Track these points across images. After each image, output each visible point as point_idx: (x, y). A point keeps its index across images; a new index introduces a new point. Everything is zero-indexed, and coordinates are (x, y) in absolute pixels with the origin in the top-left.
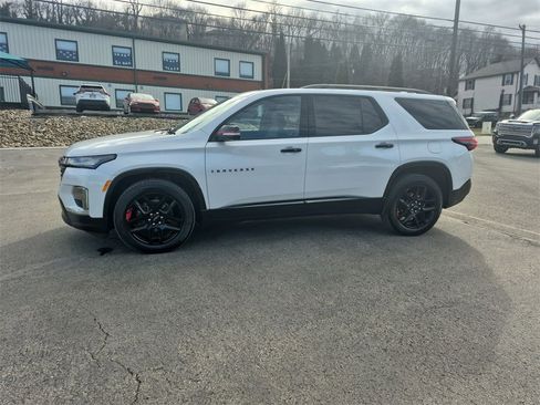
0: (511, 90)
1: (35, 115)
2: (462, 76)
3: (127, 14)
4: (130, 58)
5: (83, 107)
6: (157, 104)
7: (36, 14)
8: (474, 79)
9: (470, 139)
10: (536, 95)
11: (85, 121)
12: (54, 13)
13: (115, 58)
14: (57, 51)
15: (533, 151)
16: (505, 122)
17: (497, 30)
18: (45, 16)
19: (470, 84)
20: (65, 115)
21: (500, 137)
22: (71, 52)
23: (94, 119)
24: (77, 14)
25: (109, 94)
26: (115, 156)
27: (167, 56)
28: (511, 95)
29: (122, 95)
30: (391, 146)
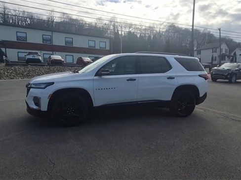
0: (216, 55)
1: (6, 65)
2: (195, 49)
3: (49, 21)
4: (51, 40)
5: (29, 61)
6: (63, 60)
7: (7, 21)
8: (201, 50)
9: (206, 75)
10: (226, 57)
11: (30, 67)
12: (15, 20)
13: (43, 40)
14: (17, 37)
15: (228, 80)
16: (215, 68)
17: (209, 30)
18: (11, 21)
19: (199, 52)
20: (21, 65)
21: (214, 75)
22: (23, 37)
23: (34, 67)
24: (26, 21)
25: (40, 56)
26: (53, 83)
27: (67, 39)
28: (216, 57)
29: (47, 56)
30: (174, 78)
